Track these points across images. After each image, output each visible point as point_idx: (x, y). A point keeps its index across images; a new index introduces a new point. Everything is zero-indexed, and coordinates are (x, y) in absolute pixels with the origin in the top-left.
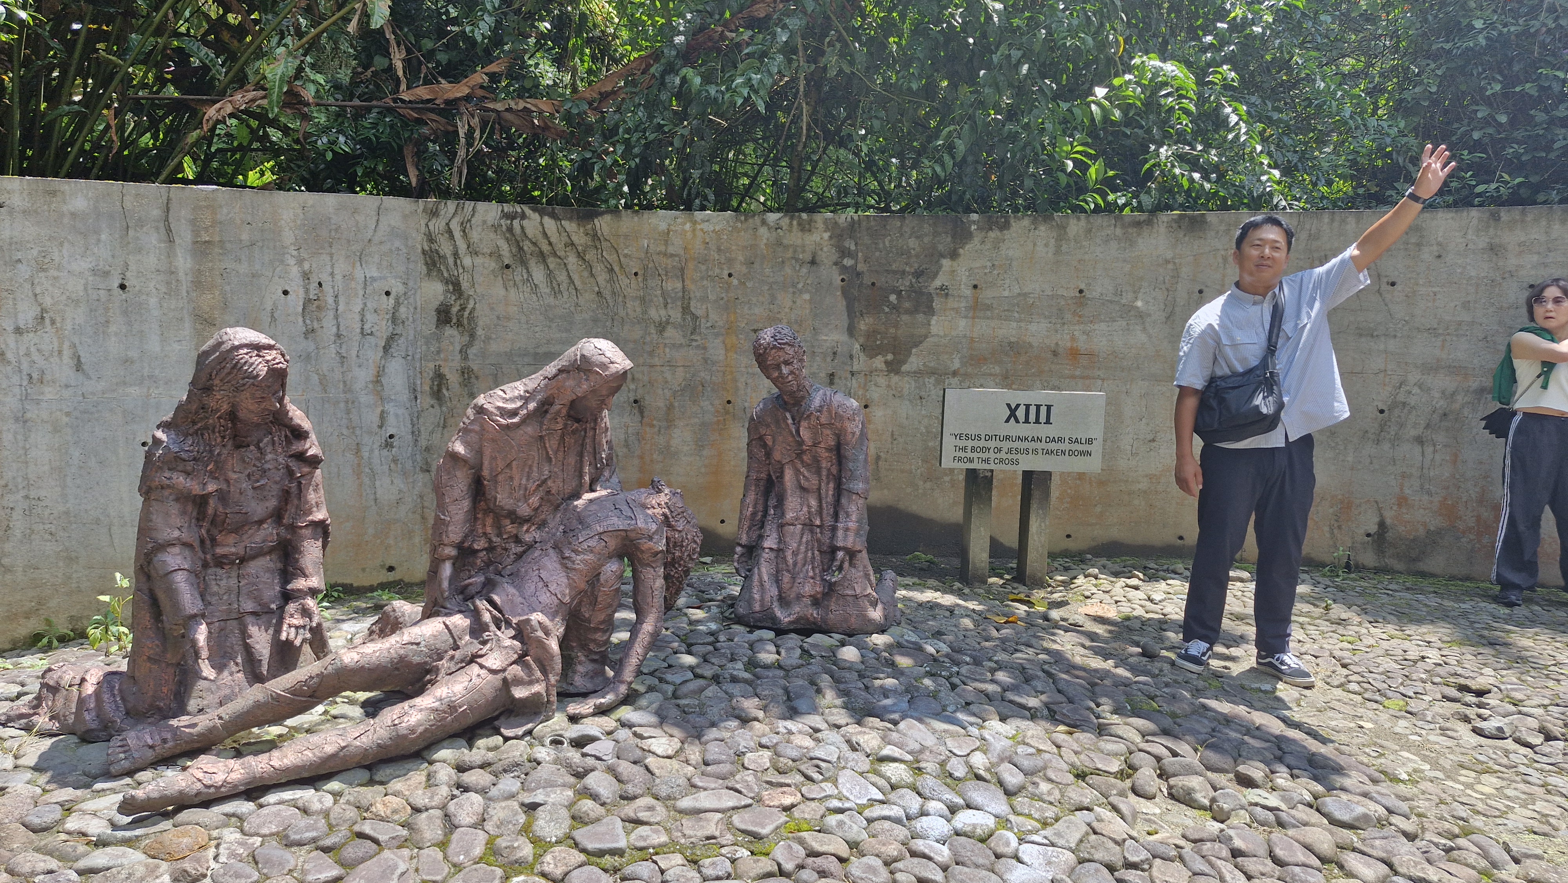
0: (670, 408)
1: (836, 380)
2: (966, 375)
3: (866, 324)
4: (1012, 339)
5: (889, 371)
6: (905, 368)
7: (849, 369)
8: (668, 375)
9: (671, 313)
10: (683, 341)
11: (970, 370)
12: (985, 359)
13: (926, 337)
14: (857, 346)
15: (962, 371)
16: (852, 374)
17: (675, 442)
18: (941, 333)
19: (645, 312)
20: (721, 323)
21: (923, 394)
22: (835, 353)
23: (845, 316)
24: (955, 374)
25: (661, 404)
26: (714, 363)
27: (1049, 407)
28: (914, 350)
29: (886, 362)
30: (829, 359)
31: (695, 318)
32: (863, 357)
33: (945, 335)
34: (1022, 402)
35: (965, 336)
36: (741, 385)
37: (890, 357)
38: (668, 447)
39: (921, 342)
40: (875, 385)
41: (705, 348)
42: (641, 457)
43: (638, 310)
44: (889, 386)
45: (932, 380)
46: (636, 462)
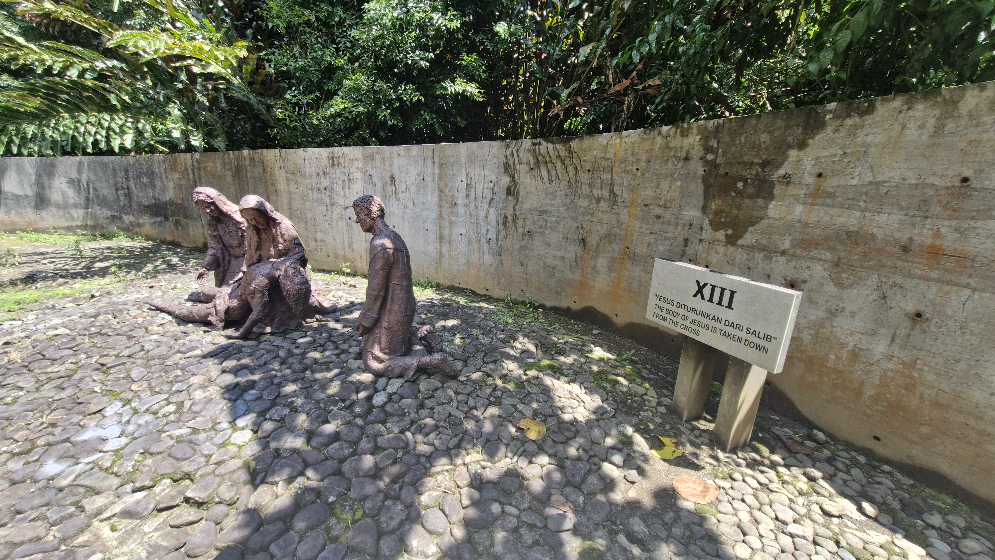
0: (598, 246)
1: (689, 244)
2: (794, 256)
3: (716, 205)
4: (852, 228)
5: (728, 243)
6: (740, 242)
7: (699, 237)
8: (599, 227)
9: (604, 192)
10: (608, 209)
11: (799, 252)
12: (817, 244)
13: (762, 218)
14: (707, 221)
15: (791, 251)
16: (701, 241)
17: (599, 265)
18: (777, 216)
19: (591, 192)
20: (628, 200)
21: (751, 265)
22: (691, 225)
23: (702, 198)
24: (783, 253)
25: (594, 243)
26: (623, 223)
27: (732, 293)
28: (750, 229)
29: (727, 236)
30: (686, 228)
31: (616, 196)
32: (710, 230)
33: (780, 218)
34: (710, 282)
35: (800, 221)
36: (634, 239)
37: (730, 232)
38: (595, 267)
39: (757, 222)
40: (716, 252)
41: (618, 214)
42: (582, 269)
43: (588, 190)
44: (725, 255)
45: (761, 255)
46: (580, 271)
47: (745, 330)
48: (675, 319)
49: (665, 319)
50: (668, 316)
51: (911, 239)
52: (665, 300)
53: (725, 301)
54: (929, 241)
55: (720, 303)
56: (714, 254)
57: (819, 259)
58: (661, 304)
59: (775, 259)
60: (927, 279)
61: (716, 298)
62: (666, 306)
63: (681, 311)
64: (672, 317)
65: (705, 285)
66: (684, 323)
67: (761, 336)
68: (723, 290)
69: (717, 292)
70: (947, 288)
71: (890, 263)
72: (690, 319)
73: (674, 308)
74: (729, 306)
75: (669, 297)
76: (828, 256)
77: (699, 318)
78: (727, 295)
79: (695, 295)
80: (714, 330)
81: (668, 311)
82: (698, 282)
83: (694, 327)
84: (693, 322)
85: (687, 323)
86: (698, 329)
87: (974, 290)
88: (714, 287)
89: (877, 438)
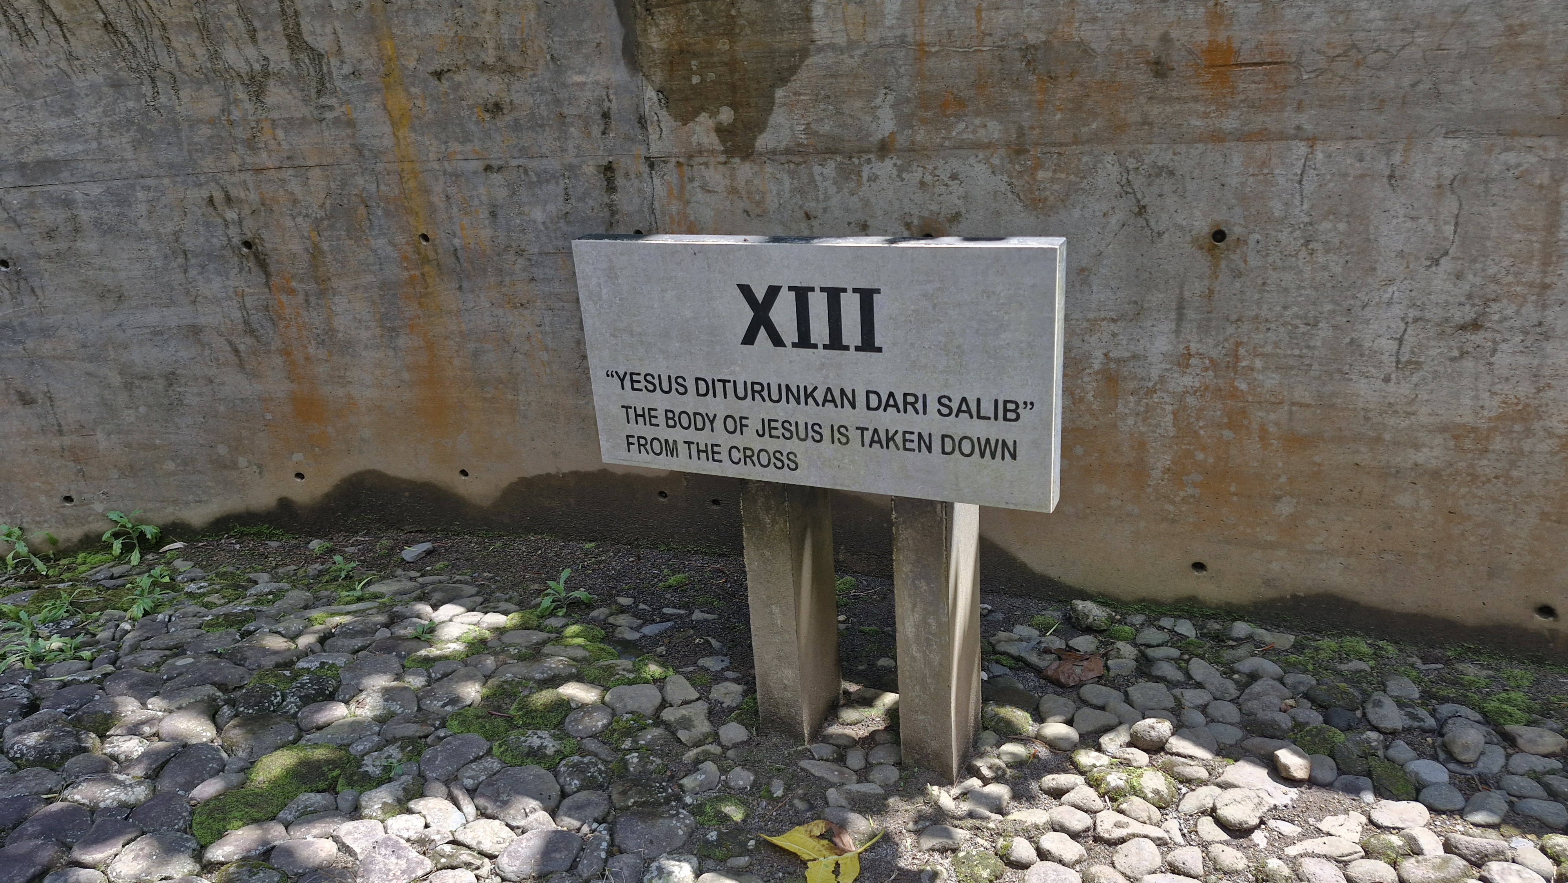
0: (315, 253)
1: (620, 182)
2: (913, 151)
3: (662, 35)
4: (1032, 37)
5: (729, 153)
6: (764, 141)
7: (641, 150)
8: (295, 186)
9: (267, 50)
10: (302, 111)
11: (921, 136)
12: (961, 103)
13: (804, 53)
14: (651, 93)
15: (901, 141)
16: (651, 163)
17: (341, 323)
18: (841, 40)
20: (368, 64)
21: (811, 206)
22: (606, 116)
23: (614, 20)
24: (884, 149)
25: (296, 246)
26: (377, 155)
27: (867, 297)
28: (779, 93)
29: (720, 130)
30: (596, 131)
31: (317, 55)
32: (667, 121)
33: (852, 45)
34: (784, 280)
35: (902, 41)
36: (437, 200)
37: (726, 115)
38: (331, 331)
39: (793, 70)
40: (704, 188)
41: (351, 123)
42: (286, 352)
44: (733, 191)
45: (830, 169)
46: (278, 361)
47: (933, 405)
48: (703, 438)
49: (670, 449)
50: (677, 435)
51: (1165, 39)
52: (653, 384)
53: (852, 333)
54: (1203, 36)
55: (836, 342)
56: (700, 196)
57: (977, 146)
58: (641, 401)
59: (866, 172)
60: (1217, 137)
61: (819, 330)
62: (660, 402)
63: (717, 406)
64: (691, 435)
65: (773, 292)
66: (737, 440)
67: (987, 409)
68: (834, 295)
69: (818, 305)
70: (1260, 150)
71: (1134, 117)
72: (754, 424)
73: (690, 403)
74: (868, 344)
75: (661, 367)
76: (994, 130)
77: (783, 411)
78: (850, 306)
79: (749, 339)
80: (840, 434)
81: (672, 418)
82: (746, 290)
83: (772, 445)
84: (767, 428)
85: (749, 439)
86: (787, 446)
87: (1312, 141)
88: (802, 294)
89: (1199, 566)
